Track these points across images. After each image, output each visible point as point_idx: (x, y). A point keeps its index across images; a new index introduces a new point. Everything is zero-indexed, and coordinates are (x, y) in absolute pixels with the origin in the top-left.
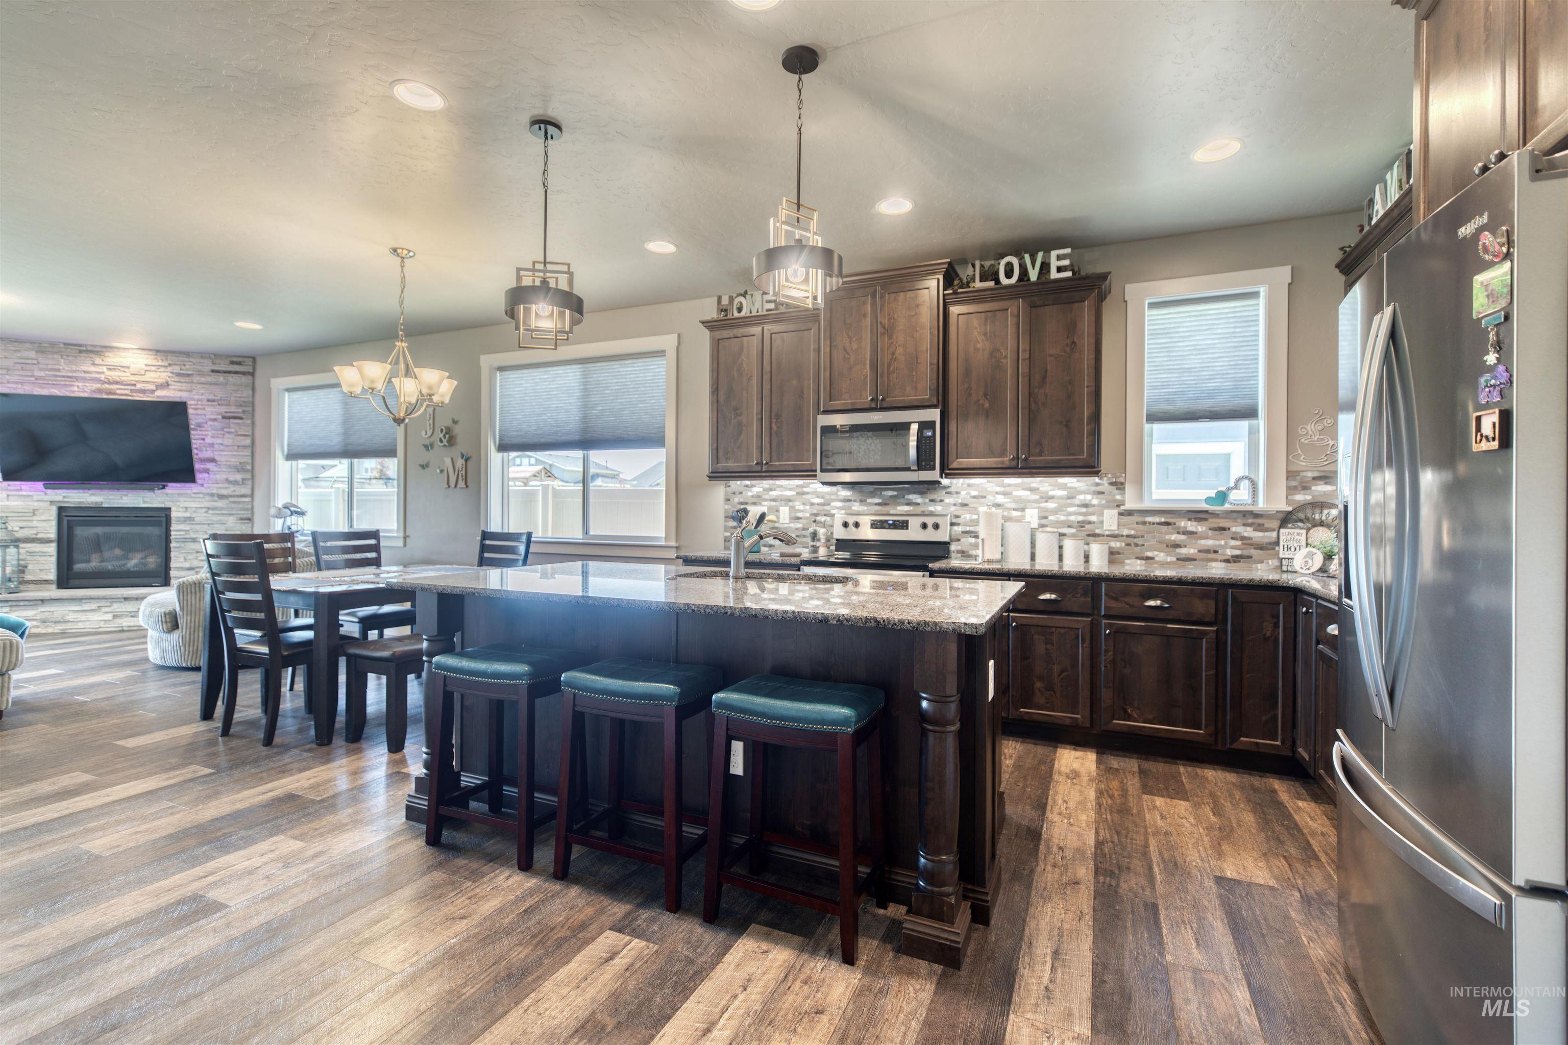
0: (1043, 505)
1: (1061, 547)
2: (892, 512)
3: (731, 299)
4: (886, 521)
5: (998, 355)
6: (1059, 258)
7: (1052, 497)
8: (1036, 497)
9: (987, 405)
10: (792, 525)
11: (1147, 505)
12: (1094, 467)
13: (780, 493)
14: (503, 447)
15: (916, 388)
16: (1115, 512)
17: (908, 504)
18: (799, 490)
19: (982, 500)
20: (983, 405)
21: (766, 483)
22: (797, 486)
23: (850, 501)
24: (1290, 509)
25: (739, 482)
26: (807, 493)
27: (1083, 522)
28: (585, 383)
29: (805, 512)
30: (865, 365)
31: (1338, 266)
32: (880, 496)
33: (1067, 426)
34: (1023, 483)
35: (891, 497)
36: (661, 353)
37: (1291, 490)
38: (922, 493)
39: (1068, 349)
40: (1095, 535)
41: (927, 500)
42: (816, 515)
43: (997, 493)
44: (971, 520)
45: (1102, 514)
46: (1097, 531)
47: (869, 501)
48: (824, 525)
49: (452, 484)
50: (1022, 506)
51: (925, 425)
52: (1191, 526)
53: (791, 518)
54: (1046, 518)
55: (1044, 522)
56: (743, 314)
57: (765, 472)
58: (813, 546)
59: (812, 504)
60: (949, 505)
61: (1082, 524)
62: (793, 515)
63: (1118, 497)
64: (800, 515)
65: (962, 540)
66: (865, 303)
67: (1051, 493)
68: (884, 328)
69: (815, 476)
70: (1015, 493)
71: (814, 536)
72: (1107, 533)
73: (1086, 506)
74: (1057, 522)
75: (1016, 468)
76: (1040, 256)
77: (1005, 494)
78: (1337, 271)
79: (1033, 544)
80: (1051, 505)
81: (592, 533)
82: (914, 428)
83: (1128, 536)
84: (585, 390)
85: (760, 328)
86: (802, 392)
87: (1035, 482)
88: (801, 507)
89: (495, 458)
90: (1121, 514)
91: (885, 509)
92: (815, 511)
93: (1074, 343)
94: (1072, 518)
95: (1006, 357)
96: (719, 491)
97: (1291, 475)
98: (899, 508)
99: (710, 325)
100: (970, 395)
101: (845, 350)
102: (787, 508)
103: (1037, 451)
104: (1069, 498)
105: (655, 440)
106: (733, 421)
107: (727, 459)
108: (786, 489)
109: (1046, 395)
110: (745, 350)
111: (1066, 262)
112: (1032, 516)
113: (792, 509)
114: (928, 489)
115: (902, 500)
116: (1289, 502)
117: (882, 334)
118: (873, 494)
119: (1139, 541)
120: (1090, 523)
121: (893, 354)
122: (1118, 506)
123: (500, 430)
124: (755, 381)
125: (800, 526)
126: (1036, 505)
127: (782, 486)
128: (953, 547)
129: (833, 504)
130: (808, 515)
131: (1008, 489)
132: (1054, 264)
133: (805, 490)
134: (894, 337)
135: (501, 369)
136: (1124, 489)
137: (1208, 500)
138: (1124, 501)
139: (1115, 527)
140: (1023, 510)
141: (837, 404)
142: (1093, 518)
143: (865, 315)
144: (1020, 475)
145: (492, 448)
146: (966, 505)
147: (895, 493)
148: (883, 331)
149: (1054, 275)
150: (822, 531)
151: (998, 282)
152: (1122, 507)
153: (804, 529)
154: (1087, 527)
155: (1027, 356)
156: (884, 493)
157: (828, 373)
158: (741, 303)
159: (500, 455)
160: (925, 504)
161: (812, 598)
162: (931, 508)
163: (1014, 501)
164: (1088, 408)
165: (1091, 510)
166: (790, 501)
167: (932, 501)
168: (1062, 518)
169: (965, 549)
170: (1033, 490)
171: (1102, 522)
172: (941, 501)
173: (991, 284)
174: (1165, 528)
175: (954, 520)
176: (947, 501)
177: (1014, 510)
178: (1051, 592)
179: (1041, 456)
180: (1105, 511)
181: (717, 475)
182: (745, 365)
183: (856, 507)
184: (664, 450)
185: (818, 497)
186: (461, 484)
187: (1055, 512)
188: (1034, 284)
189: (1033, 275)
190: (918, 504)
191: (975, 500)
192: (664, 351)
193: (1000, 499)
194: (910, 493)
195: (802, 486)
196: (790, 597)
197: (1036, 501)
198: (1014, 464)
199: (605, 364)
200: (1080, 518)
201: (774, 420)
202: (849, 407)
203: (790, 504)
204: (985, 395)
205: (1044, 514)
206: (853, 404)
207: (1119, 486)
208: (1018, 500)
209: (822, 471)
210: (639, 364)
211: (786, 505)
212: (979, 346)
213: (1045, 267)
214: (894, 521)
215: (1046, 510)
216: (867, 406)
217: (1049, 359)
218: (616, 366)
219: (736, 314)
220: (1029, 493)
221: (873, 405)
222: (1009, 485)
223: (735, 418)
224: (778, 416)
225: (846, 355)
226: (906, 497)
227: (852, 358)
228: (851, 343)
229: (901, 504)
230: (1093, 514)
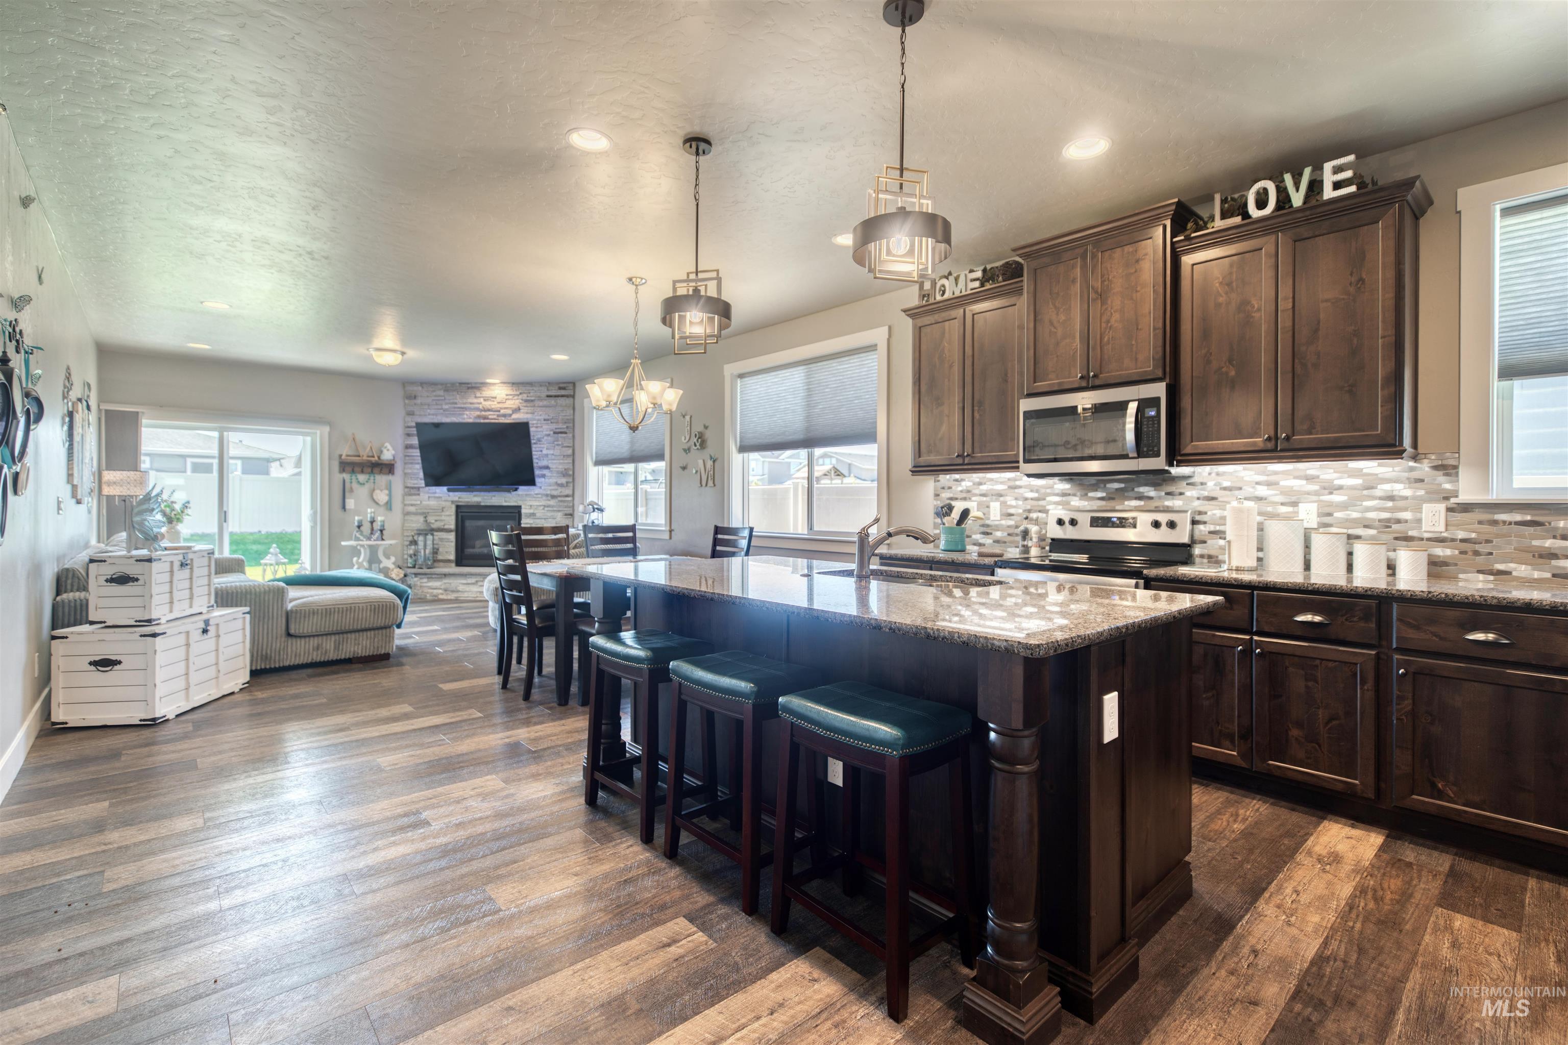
0: (1323, 498)
1: (1350, 554)
2: (1118, 508)
3: (934, 283)
4: (1109, 519)
5: (1249, 308)
6: (1337, 170)
7: (1340, 488)
8: (1316, 487)
9: (1233, 373)
10: (1003, 522)
11: (1498, 498)
12: (1394, 445)
13: (990, 487)
14: (743, 449)
15: (1136, 359)
16: (1442, 507)
17: (1137, 498)
18: (1011, 483)
19: (1236, 492)
20: (1227, 373)
21: (976, 477)
22: (1009, 479)
23: (1069, 495)
25: (948, 477)
26: (1020, 487)
27: (1388, 520)
28: (809, 384)
29: (1018, 508)
30: (1074, 338)
32: (1104, 489)
33: (1351, 392)
34: (1295, 470)
35: (1117, 489)
36: (872, 348)
39: (1352, 289)
40: (1408, 539)
41: (1163, 494)
42: (1029, 511)
43: (1257, 483)
44: (1220, 518)
45: (1419, 510)
46: (1410, 533)
47: (1091, 494)
48: (1036, 522)
49: (704, 483)
50: (1294, 499)
51: (1144, 404)
53: (1001, 515)
54: (1330, 515)
55: (1327, 520)
56: (946, 296)
57: (967, 464)
58: (1023, 546)
59: (1026, 499)
60: (1191, 499)
61: (1386, 524)
62: (1004, 511)
63: (1448, 486)
64: (1012, 511)
65: (1209, 542)
66: (1074, 267)
67: (1337, 482)
68: (1096, 292)
69: (1018, 468)
70: (1282, 483)
71: (1025, 534)
72: (1426, 535)
73: (1391, 498)
74: (1347, 520)
75: (1275, 450)
76: (1307, 171)
77: (1269, 484)
79: (1307, 547)
80: (1337, 498)
81: (816, 528)
82: (1133, 407)
83: (1463, 541)
84: (809, 390)
85: (962, 310)
86: (1006, 375)
87: (1312, 467)
88: (1014, 503)
89: (736, 459)
90: (1449, 510)
91: (1109, 504)
92: (1029, 507)
93: (1361, 280)
94: (1372, 515)
95: (1259, 310)
96: (928, 486)
98: (1126, 503)
99: (911, 313)
100: (1209, 362)
101: (1052, 323)
102: (997, 504)
103: (1305, 427)
104: (1368, 488)
105: (866, 436)
106: (935, 412)
107: (929, 452)
108: (996, 482)
109: (1318, 353)
110: (947, 335)
111: (1348, 174)
112: (1308, 514)
113: (1003, 504)
115: (1131, 494)
117: (1094, 300)
118: (1094, 487)
119: (1484, 548)
120: (1398, 521)
121: (1108, 321)
122: (1447, 498)
123: (741, 433)
124: (956, 369)
125: (1012, 523)
126: (1315, 498)
127: (992, 480)
128: (1197, 550)
129: (1048, 499)
130: (1021, 511)
131: (1273, 478)
132: (1328, 178)
133: (1018, 483)
134: (1109, 302)
135: (741, 376)
136: (1457, 474)
138: (1457, 491)
139: (1442, 528)
140: (1295, 504)
141: (1041, 385)
142: (1405, 515)
143: (1074, 281)
144: (1280, 459)
145: (733, 449)
146: (1213, 499)
147: (1122, 485)
148: (1095, 296)
149: (1328, 193)
150: (1034, 529)
151: (1246, 215)
152: (1453, 500)
153: (1017, 527)
154: (1395, 527)
155: (1290, 304)
156: (1109, 486)
157: (1032, 351)
158: (943, 286)
159: (741, 455)
160: (1160, 498)
161: (1026, 605)
162: (1167, 503)
163: (1282, 493)
164: (1383, 366)
165: (1400, 504)
166: (1001, 496)
167: (1168, 494)
168: (1355, 515)
169: (1212, 552)
170: (1310, 479)
171: (1419, 521)
172: (1181, 494)
173: (1237, 220)
175: (1198, 518)
176: (1188, 494)
177: (1282, 504)
178: (1316, 612)
179: (1311, 433)
180: (1425, 507)
181: (920, 469)
182: (946, 352)
183: (1076, 502)
184: (876, 445)
185: (1032, 491)
186: (710, 483)
187: (1344, 506)
188: (1299, 210)
189: (1297, 199)
190: (1151, 498)
191: (1227, 492)
192: (876, 345)
193: (1262, 491)
194: (1140, 485)
195: (1015, 480)
196: (1001, 602)
197: (1316, 493)
198: (1270, 445)
199: (825, 363)
200: (1385, 515)
201: (976, 408)
202: (1056, 388)
203: (1002, 499)
204: (1230, 361)
205: (1327, 510)
206: (1060, 384)
207: (1448, 469)
208: (1286, 492)
209: (1026, 461)
210: (855, 360)
211: (997, 500)
212: (1221, 300)
213: (1315, 186)
214: (1119, 518)
215: (1330, 504)
216: (1076, 385)
218: (834, 364)
219: (939, 298)
220: (1304, 482)
221: (1084, 384)
222: (1276, 473)
223: (937, 408)
224: (981, 403)
225: (1053, 329)
226: (1136, 489)
227: (1060, 332)
228: (1057, 314)
229: (1130, 499)
230: (1405, 509)
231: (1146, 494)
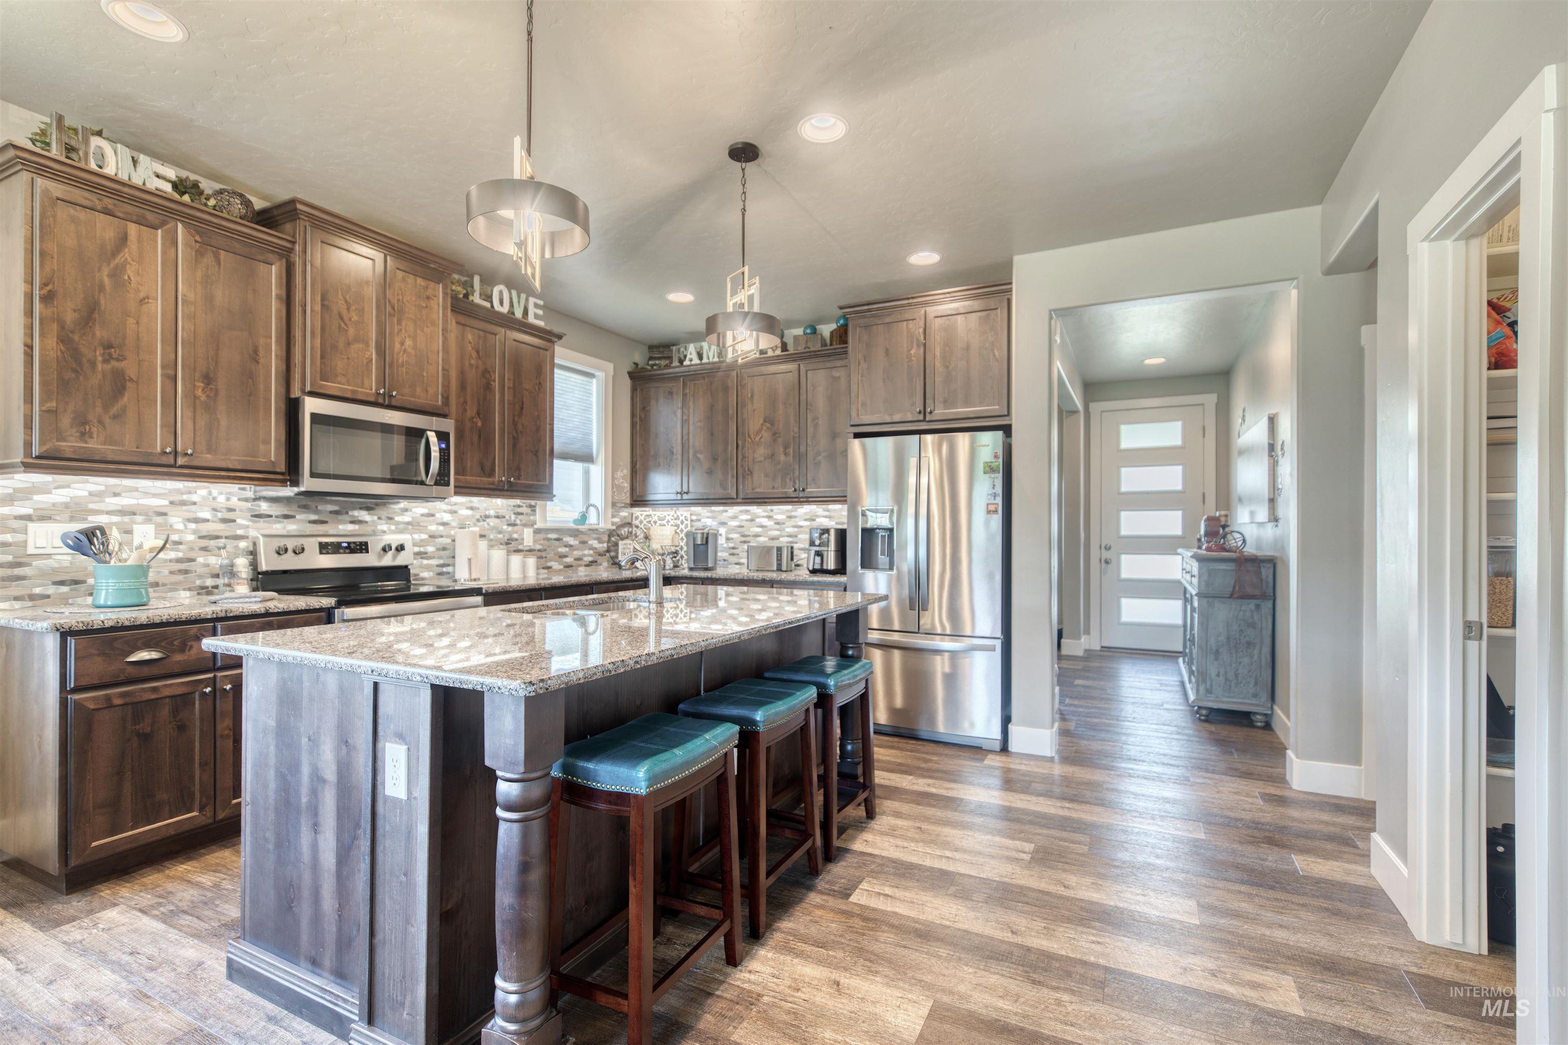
2: (331, 532)
3: (86, 135)
4: (339, 544)
5: (488, 376)
6: (536, 306)
9: (480, 424)
11: (549, 525)
13: (133, 502)
15: (427, 391)
16: (531, 531)
17: (352, 522)
18: (175, 497)
19: (431, 518)
20: (476, 423)
22: (171, 492)
24: (614, 528)
26: (192, 503)
27: (510, 539)
29: (189, 533)
30: (367, 345)
31: (629, 373)
32: (316, 511)
33: (536, 455)
35: (331, 512)
37: (613, 516)
38: (368, 509)
39: (537, 388)
41: (375, 518)
43: (445, 511)
44: (422, 541)
45: (523, 532)
46: (519, 547)
51: (440, 436)
52: (571, 541)
56: (111, 174)
57: (181, 467)
61: (509, 542)
63: (532, 518)
64: (177, 537)
67: (487, 513)
68: (393, 308)
69: (287, 481)
72: (526, 548)
73: (512, 525)
76: (523, 298)
78: (627, 375)
82: (432, 437)
83: (539, 550)
85: (170, 222)
86: (256, 351)
87: (476, 501)
88: (181, 526)
90: (534, 532)
91: (321, 528)
95: (494, 381)
97: (614, 504)
98: (341, 527)
100: (465, 410)
101: (341, 318)
102: (151, 528)
103: (517, 474)
106: (100, 366)
109: (523, 425)
110: (132, 246)
111: (540, 312)
113: (162, 527)
114: (377, 505)
115: (346, 518)
116: (613, 524)
119: (543, 554)
120: (514, 540)
122: (532, 525)
124: (157, 309)
127: (136, 490)
130: (193, 537)
131: (455, 508)
132: (532, 310)
134: (403, 324)
136: (534, 511)
137: (575, 521)
138: (536, 521)
139: (531, 544)
141: (331, 387)
142: (515, 536)
143: (368, 283)
147: (336, 508)
148: (392, 312)
149: (532, 319)
151: (493, 306)
152: (535, 526)
155: (511, 385)
157: (318, 342)
160: (371, 522)
163: (459, 520)
164: (549, 442)
165: (515, 528)
166: (158, 514)
170: (474, 509)
171: (523, 539)
172: (392, 519)
173: (489, 306)
174: (557, 543)
176: (395, 518)
180: (526, 530)
182: (131, 271)
188: (518, 320)
189: (518, 312)
190: (364, 522)
191: (426, 519)
193: (446, 518)
194: (354, 509)
200: (508, 536)
202: (349, 395)
203: (158, 519)
204: (478, 414)
205: (483, 533)
206: (354, 392)
207: (533, 508)
208: (462, 519)
209: (313, 475)
211: (148, 521)
212: (473, 362)
214: (349, 543)
217: (525, 392)
219: (95, 167)
221: (381, 400)
222: (455, 504)
223: (105, 361)
224: (208, 379)
225: (343, 325)
226: (350, 513)
227: (351, 332)
228: (348, 309)
229: (344, 522)
230: (516, 532)
231: (360, 518)
